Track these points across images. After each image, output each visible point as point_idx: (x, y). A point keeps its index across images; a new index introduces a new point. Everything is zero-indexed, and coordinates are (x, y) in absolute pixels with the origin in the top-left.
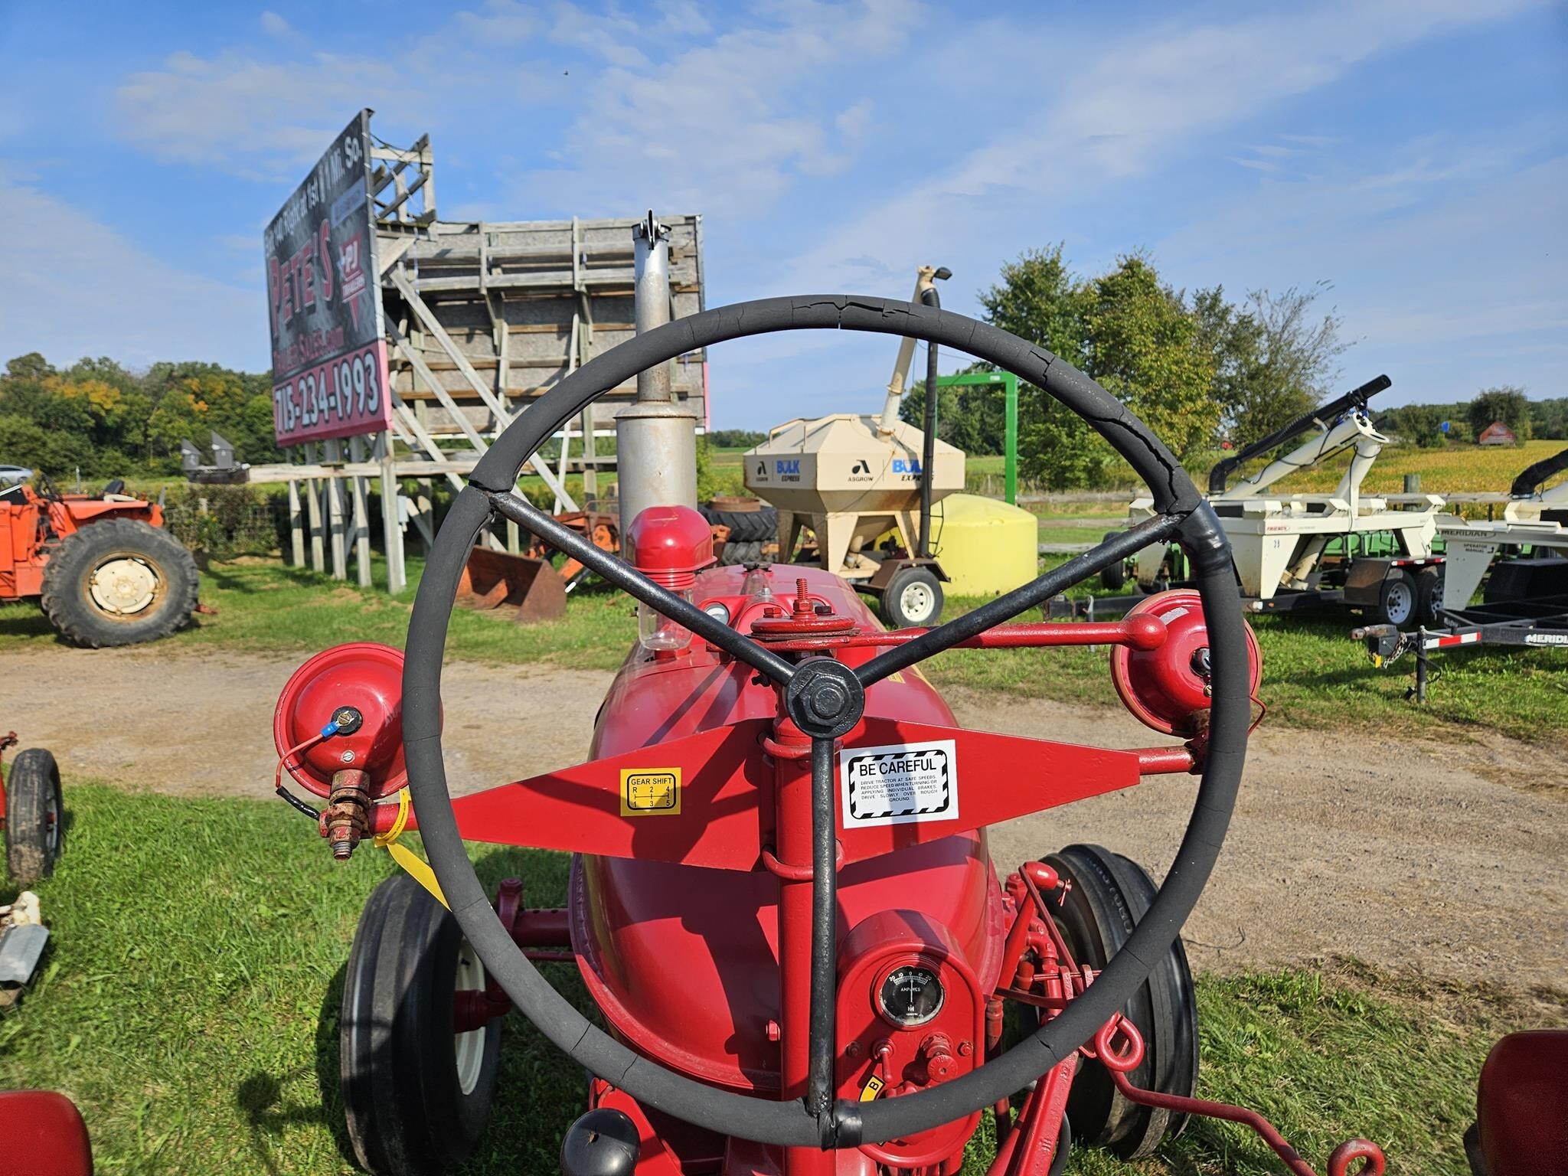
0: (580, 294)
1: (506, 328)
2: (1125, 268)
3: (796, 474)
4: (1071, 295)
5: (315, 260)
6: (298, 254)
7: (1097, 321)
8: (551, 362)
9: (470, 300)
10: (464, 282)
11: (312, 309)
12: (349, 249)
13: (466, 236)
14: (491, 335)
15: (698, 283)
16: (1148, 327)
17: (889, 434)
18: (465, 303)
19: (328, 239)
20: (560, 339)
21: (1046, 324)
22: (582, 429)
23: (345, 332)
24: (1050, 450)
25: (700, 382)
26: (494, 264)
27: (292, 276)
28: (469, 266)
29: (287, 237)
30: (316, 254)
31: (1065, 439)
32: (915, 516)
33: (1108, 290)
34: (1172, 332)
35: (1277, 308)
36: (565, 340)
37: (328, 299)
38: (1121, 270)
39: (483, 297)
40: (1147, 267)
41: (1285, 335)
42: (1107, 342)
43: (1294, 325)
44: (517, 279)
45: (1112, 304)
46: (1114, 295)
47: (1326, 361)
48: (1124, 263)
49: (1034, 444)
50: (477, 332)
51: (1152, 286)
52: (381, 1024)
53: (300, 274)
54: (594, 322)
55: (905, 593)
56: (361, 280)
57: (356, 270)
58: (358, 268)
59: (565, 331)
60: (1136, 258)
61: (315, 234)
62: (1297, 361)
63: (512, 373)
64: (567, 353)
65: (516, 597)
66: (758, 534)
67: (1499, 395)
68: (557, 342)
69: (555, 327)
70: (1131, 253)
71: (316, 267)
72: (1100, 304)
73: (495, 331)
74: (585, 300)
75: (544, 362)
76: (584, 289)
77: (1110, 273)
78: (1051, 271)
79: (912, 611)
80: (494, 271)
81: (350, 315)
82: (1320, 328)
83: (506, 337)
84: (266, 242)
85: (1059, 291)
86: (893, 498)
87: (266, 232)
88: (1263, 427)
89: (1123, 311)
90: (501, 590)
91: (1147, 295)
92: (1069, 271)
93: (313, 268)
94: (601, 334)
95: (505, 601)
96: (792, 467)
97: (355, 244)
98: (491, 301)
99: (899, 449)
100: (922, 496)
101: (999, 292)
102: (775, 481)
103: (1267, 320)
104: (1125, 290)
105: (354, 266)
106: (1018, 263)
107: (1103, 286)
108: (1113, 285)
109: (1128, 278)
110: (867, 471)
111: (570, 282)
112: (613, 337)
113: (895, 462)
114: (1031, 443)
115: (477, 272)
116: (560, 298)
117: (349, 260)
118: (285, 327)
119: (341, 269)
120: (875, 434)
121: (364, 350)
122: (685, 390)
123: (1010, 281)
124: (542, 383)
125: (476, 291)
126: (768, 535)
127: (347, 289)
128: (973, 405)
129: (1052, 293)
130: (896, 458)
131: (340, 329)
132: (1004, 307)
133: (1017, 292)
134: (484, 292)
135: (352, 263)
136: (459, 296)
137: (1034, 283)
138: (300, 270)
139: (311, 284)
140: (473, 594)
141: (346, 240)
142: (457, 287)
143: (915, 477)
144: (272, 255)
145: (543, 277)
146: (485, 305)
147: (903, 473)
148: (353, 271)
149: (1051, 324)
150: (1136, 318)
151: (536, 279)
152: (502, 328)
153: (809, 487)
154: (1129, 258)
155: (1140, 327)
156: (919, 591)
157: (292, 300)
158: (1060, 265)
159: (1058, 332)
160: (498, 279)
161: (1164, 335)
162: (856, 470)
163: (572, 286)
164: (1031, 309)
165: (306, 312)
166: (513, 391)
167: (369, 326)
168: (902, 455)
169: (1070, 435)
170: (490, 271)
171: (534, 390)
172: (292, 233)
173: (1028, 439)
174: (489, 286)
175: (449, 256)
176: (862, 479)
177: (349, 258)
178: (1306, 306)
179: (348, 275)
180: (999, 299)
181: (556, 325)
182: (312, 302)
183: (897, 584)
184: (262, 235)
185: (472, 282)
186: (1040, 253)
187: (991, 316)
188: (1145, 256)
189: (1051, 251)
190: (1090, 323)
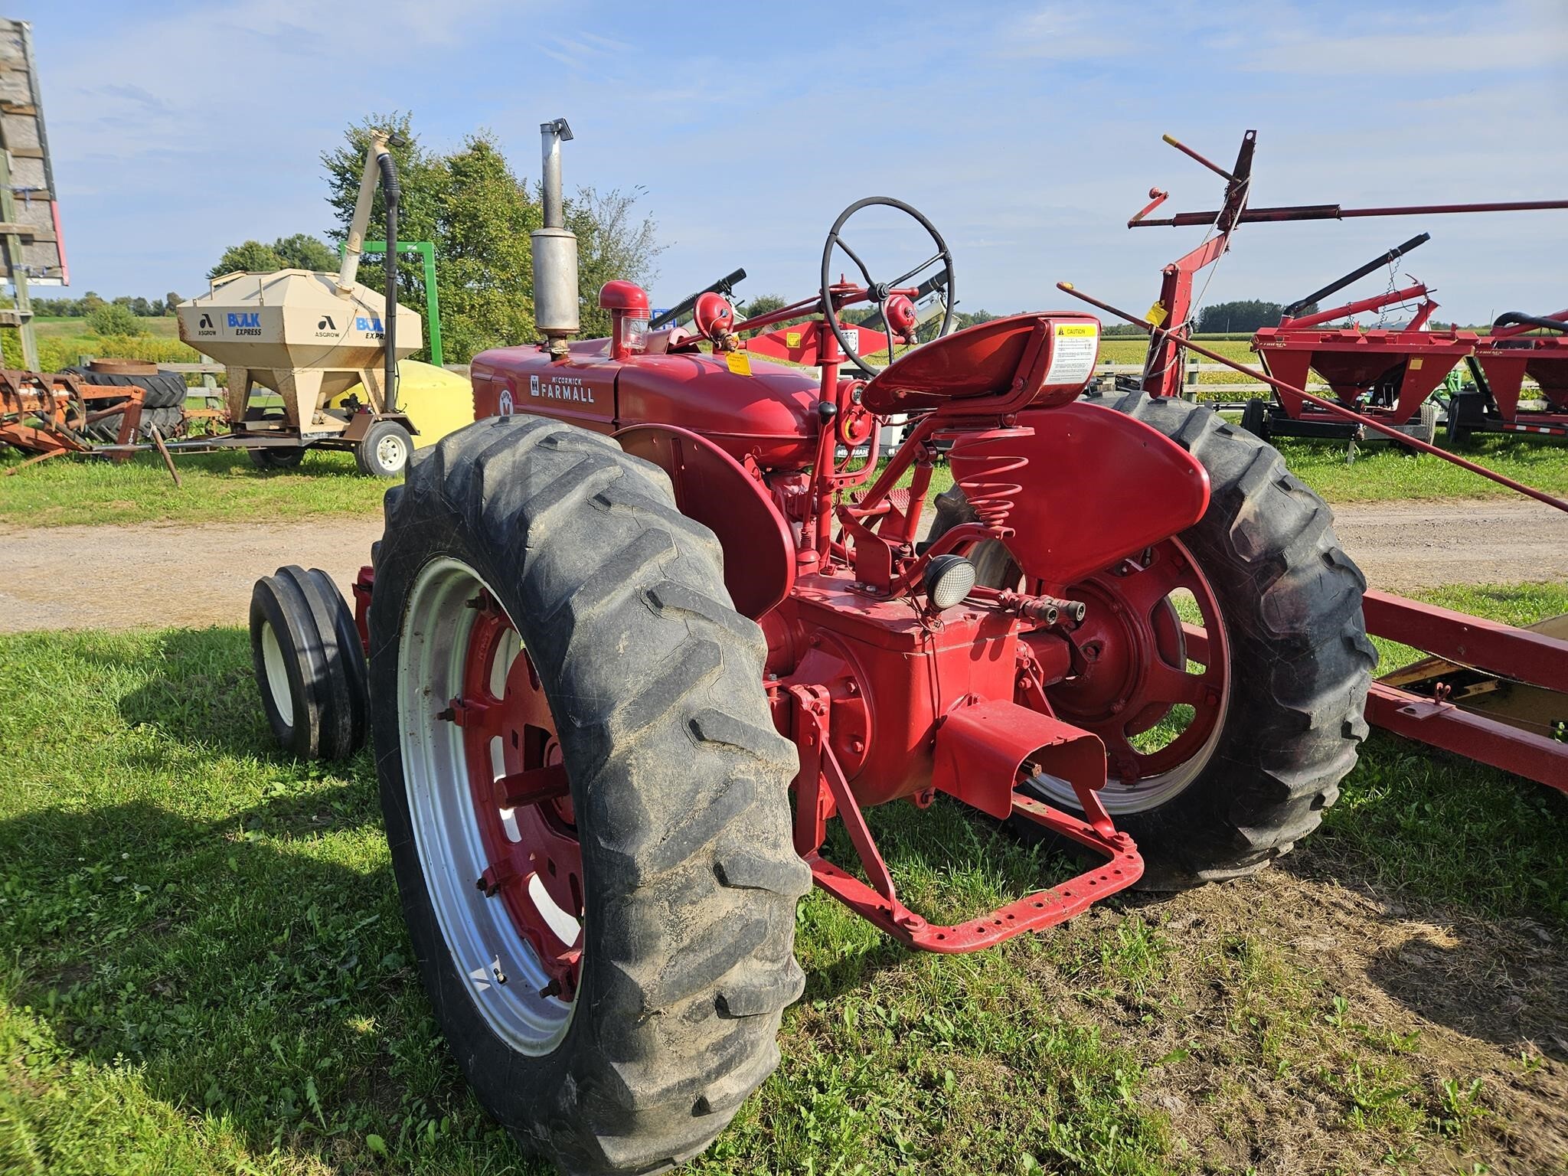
2: (474, 150)
3: (256, 328)
4: (425, 170)
7: (452, 200)
15: (34, 104)
16: (502, 213)
17: (349, 292)
25: (49, 224)
32: (379, 374)
33: (459, 170)
34: (524, 220)
35: (604, 207)
38: (470, 151)
40: (495, 152)
41: (613, 234)
42: (465, 223)
43: (619, 225)
45: (465, 185)
46: (466, 176)
47: (646, 261)
48: (473, 144)
51: (501, 171)
55: (380, 445)
60: (483, 141)
62: (624, 259)
66: (162, 401)
67: (768, 301)
70: (478, 136)
72: (453, 183)
77: (460, 153)
79: (387, 462)
82: (641, 230)
85: (412, 164)
86: (358, 355)
88: (601, 319)
89: (477, 193)
91: (497, 180)
92: (419, 144)
96: (249, 321)
99: (360, 308)
100: (385, 353)
101: (345, 157)
102: (226, 334)
103: (597, 218)
104: (476, 172)
107: (454, 165)
108: (464, 166)
109: (478, 159)
110: (333, 327)
113: (358, 320)
120: (334, 292)
122: (30, 232)
126: (174, 400)
129: (406, 165)
130: (358, 315)
143: (377, 335)
147: (367, 331)
150: (489, 204)
153: (275, 340)
154: (476, 140)
155: (495, 211)
156: (392, 443)
158: (409, 136)
161: (517, 222)
162: (322, 325)
168: (364, 314)
176: (328, 335)
178: (628, 208)
180: (347, 164)
183: (373, 436)
186: (387, 120)
187: (339, 183)
188: (492, 140)
189: (398, 121)
190: (446, 202)
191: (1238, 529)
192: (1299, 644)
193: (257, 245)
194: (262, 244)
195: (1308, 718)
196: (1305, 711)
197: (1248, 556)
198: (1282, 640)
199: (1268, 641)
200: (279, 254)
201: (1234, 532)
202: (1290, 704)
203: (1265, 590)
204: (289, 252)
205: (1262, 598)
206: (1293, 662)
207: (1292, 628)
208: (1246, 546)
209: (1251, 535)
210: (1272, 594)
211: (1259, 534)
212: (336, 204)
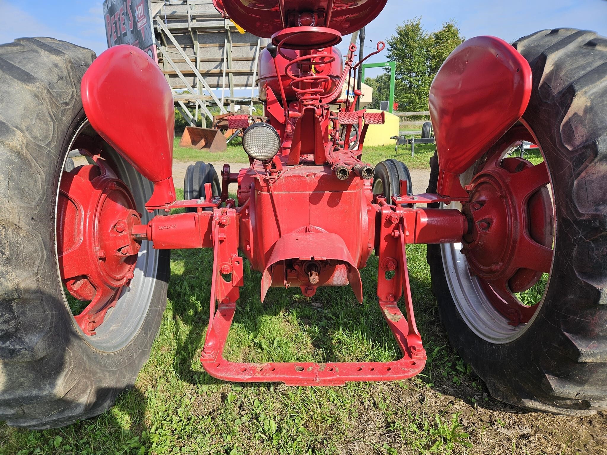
0: (227, 30)
1: (199, 45)
2: (446, 28)
4: (424, 39)
5: (125, 14)
6: (118, 12)
7: (433, 51)
8: (216, 59)
9: (184, 33)
10: (182, 25)
11: (125, 34)
12: (139, 7)
13: (182, 6)
14: (193, 48)
18: (183, 34)
19: (130, 4)
20: (219, 50)
21: (412, 51)
22: (229, 87)
23: (139, 42)
24: (411, 104)
26: (193, 18)
27: (116, 21)
28: (184, 19)
29: (113, 5)
30: (126, 11)
31: (417, 100)
33: (438, 37)
36: (222, 50)
37: (132, 29)
38: (444, 29)
39: (189, 32)
40: (455, 28)
44: (203, 24)
45: (440, 43)
46: (441, 39)
48: (446, 26)
49: (405, 102)
50: (188, 46)
51: (456, 35)
52: (195, 191)
53: (119, 20)
54: (232, 42)
56: (145, 20)
57: (142, 16)
58: (144, 15)
59: (222, 46)
60: (451, 24)
61: (125, 3)
63: (201, 63)
64: (223, 55)
65: (208, 145)
68: (219, 51)
69: (217, 45)
70: (449, 22)
71: (126, 16)
72: (435, 43)
73: (195, 46)
74: (229, 32)
75: (214, 59)
76: (228, 28)
77: (440, 30)
78: (416, 29)
80: (193, 21)
81: (141, 35)
83: (199, 48)
84: (104, 8)
85: (419, 37)
87: (104, 4)
89: (444, 46)
90: (203, 142)
91: (454, 39)
92: (423, 29)
93: (124, 17)
94: (236, 48)
95: (204, 147)
97: (142, 5)
98: (193, 34)
101: (394, 38)
104: (445, 37)
105: (142, 14)
106: (403, 26)
107: (437, 35)
108: (441, 35)
109: (447, 32)
111: (223, 25)
112: (240, 49)
114: (404, 102)
115: (187, 21)
116: (219, 32)
117: (140, 12)
118: (114, 43)
119: (136, 16)
121: (147, 49)
123: (400, 34)
124: (213, 68)
125: (187, 29)
127: (139, 25)
128: (383, 91)
129: (416, 38)
131: (137, 41)
132: (396, 44)
133: (402, 38)
134: (190, 29)
135: (141, 13)
136: (180, 32)
137: (409, 34)
138: (119, 18)
139: (124, 24)
140: (192, 145)
141: (138, 4)
142: (179, 27)
144: (107, 14)
145: (213, 23)
146: (190, 35)
147: (350, 95)
148: (141, 17)
149: (415, 52)
150: (449, 49)
151: (210, 24)
152: (197, 44)
154: (448, 24)
157: (116, 31)
158: (419, 26)
159: (417, 55)
160: (195, 24)
163: (224, 27)
164: (407, 45)
165: (123, 36)
166: (202, 71)
167: (149, 39)
169: (420, 98)
170: (192, 20)
171: (210, 71)
172: (115, 3)
173: (403, 100)
174: (192, 27)
175: (175, 14)
177: (139, 11)
179: (139, 19)
180: (394, 41)
181: (218, 44)
182: (125, 31)
184: (102, 5)
185: (185, 25)
186: (412, 21)
187: (391, 49)
188: (454, 23)
189: (416, 20)
190: (430, 52)
191: (568, 123)
192: (598, 224)
193: (369, 79)
194: (371, 79)
195: (598, 294)
196: (597, 286)
197: (572, 145)
198: (586, 220)
199: (575, 221)
200: (377, 81)
201: (564, 125)
202: (586, 279)
203: (579, 174)
204: (380, 80)
205: (575, 182)
206: (593, 241)
207: (596, 210)
208: (570, 136)
209: (576, 127)
210: (584, 178)
211: (584, 126)
212: (388, 57)
